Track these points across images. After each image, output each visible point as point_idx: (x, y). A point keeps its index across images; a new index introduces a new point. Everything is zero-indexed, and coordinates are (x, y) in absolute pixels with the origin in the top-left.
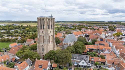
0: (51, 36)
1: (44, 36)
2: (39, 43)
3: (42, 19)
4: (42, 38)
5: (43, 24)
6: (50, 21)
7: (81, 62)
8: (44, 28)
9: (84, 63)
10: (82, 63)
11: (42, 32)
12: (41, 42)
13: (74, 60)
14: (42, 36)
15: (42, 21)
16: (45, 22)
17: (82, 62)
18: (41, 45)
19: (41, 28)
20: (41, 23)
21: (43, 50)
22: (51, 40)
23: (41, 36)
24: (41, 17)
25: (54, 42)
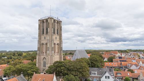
0: (56, 44)
1: (47, 44)
2: (40, 55)
3: (45, 21)
4: (45, 46)
5: (46, 27)
6: (56, 24)
7: (104, 77)
8: (47, 33)
9: (109, 78)
10: (106, 78)
11: (45, 38)
12: (43, 53)
13: (92, 75)
14: (45, 44)
15: (45, 23)
16: (50, 23)
17: (106, 76)
18: (42, 57)
19: (43, 33)
20: (43, 27)
21: (44, 66)
22: (57, 51)
23: (43, 44)
24: (44, 19)
25: (60, 54)
